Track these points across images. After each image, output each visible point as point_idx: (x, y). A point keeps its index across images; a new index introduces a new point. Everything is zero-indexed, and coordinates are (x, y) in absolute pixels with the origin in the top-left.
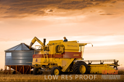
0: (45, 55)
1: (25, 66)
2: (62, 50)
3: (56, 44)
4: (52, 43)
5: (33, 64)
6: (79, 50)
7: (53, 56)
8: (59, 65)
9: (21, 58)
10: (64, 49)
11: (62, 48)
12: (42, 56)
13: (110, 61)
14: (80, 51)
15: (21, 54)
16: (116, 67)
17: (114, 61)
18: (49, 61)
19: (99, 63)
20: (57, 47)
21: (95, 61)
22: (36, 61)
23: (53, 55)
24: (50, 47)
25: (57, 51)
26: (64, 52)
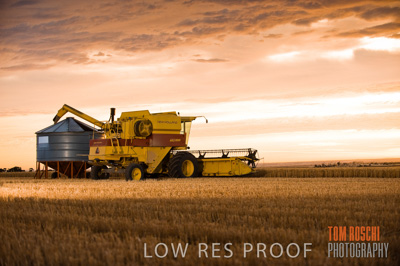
0: (114, 140)
1: (74, 163)
2: (147, 131)
3: (136, 118)
4: (126, 117)
5: (90, 158)
6: (179, 130)
7: (129, 143)
8: (140, 160)
9: (67, 147)
10: (151, 129)
11: (147, 126)
12: (108, 143)
13: (240, 150)
14: (182, 133)
15: (66, 139)
16: (253, 163)
17: (249, 150)
18: (122, 152)
19: (221, 155)
20: (138, 123)
21: (212, 152)
22: (97, 152)
23: (129, 140)
24: (123, 124)
25: (137, 133)
26: (151, 134)
